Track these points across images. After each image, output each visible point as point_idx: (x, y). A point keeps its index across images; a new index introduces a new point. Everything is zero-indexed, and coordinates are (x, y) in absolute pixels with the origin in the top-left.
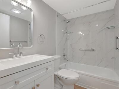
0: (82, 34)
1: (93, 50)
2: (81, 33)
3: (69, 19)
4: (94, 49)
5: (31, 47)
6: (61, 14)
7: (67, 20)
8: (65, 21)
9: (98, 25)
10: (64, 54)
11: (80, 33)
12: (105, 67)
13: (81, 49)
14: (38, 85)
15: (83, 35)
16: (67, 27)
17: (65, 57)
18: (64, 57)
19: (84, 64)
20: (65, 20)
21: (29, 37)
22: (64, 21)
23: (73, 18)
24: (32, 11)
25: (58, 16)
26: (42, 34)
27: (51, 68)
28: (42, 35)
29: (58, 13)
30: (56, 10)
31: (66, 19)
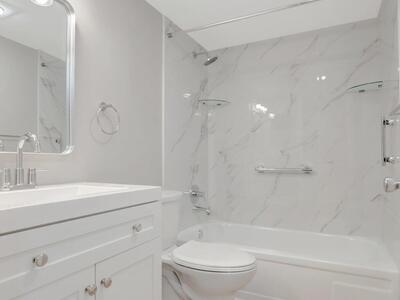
0: (268, 112)
1: (308, 171)
2: (264, 109)
3: (215, 51)
4: (310, 165)
5: (68, 152)
6: (183, 28)
7: (206, 53)
8: (198, 57)
9: (324, 78)
10: (194, 188)
11: (258, 106)
12: (351, 233)
13: (261, 169)
14: (105, 284)
15: (272, 115)
16: (206, 81)
17: (200, 202)
18: (193, 202)
19: (275, 226)
20: (197, 53)
21: (42, 121)
22: (195, 55)
23: (229, 45)
24: (72, 10)
25: (170, 36)
26: (107, 103)
27: (151, 228)
28: (111, 106)
29: (171, 24)
30: (164, 14)
31: (202, 48)
